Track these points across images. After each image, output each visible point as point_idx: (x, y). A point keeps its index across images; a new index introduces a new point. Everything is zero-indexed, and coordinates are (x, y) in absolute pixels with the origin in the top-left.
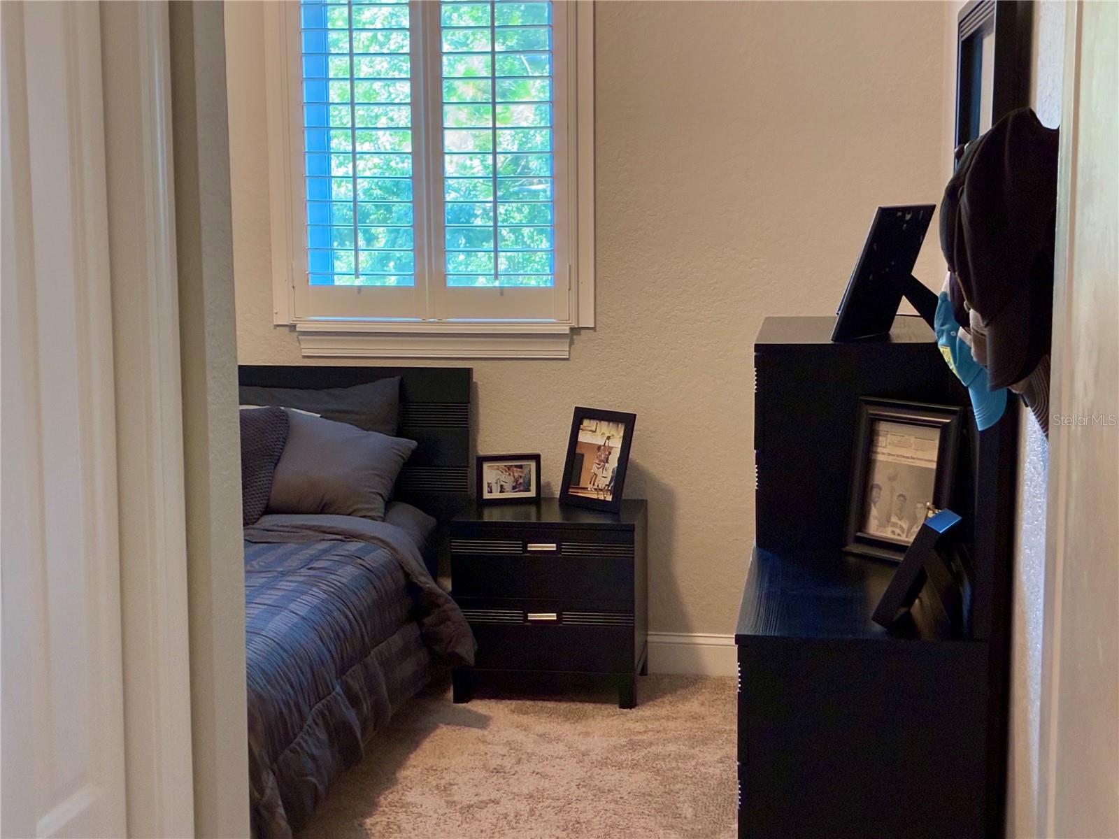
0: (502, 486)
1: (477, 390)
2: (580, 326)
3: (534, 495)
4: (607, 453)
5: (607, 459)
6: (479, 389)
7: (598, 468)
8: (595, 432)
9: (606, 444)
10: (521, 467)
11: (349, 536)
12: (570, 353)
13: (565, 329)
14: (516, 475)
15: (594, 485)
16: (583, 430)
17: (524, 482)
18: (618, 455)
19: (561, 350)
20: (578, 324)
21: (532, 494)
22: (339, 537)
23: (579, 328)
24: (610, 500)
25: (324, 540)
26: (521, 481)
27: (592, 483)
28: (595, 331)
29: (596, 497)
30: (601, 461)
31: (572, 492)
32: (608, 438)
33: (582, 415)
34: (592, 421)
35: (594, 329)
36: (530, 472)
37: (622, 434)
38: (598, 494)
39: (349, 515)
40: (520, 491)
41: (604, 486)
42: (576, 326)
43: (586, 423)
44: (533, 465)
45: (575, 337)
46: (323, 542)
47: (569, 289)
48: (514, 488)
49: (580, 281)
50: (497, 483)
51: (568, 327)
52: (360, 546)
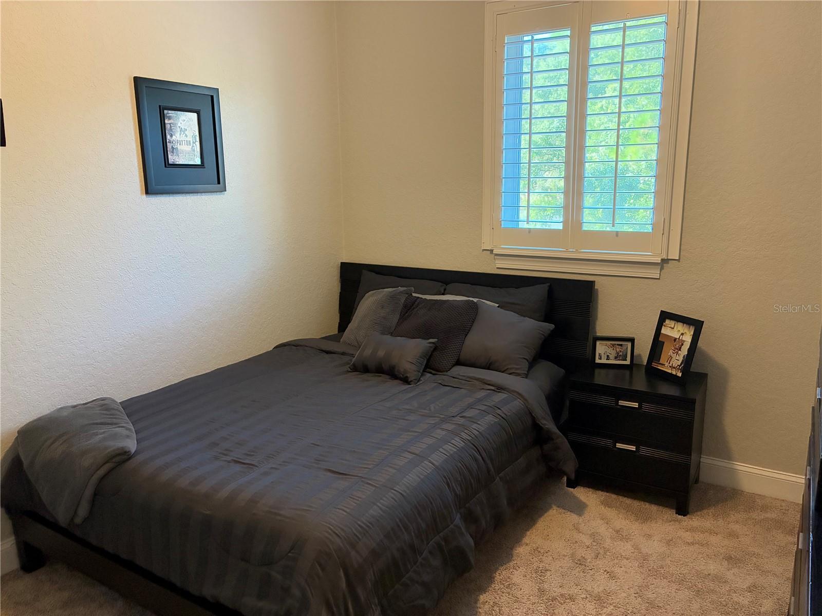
0: (608, 356)
1: (597, 294)
2: (669, 258)
3: (629, 363)
4: (681, 344)
5: (681, 348)
6: (599, 294)
7: (674, 353)
8: (673, 328)
9: (681, 338)
10: (621, 345)
11: (500, 388)
12: (660, 275)
13: (658, 260)
14: (618, 350)
15: (669, 363)
16: (665, 326)
17: (623, 355)
18: (688, 347)
19: (654, 272)
20: (667, 256)
21: (628, 362)
22: (493, 388)
23: (667, 259)
24: (680, 376)
25: (483, 389)
26: (621, 354)
27: (668, 362)
28: (679, 262)
29: (670, 372)
30: (676, 349)
31: (654, 365)
32: (682, 334)
33: (665, 316)
34: (671, 321)
35: (678, 260)
36: (627, 348)
37: (692, 333)
38: (672, 370)
39: (502, 372)
40: (620, 360)
41: (676, 365)
42: (666, 258)
43: (667, 321)
44: (629, 344)
45: (665, 265)
46: (483, 390)
47: (663, 234)
48: (616, 358)
49: (671, 229)
50: (605, 354)
51: (660, 259)
52: (504, 397)
